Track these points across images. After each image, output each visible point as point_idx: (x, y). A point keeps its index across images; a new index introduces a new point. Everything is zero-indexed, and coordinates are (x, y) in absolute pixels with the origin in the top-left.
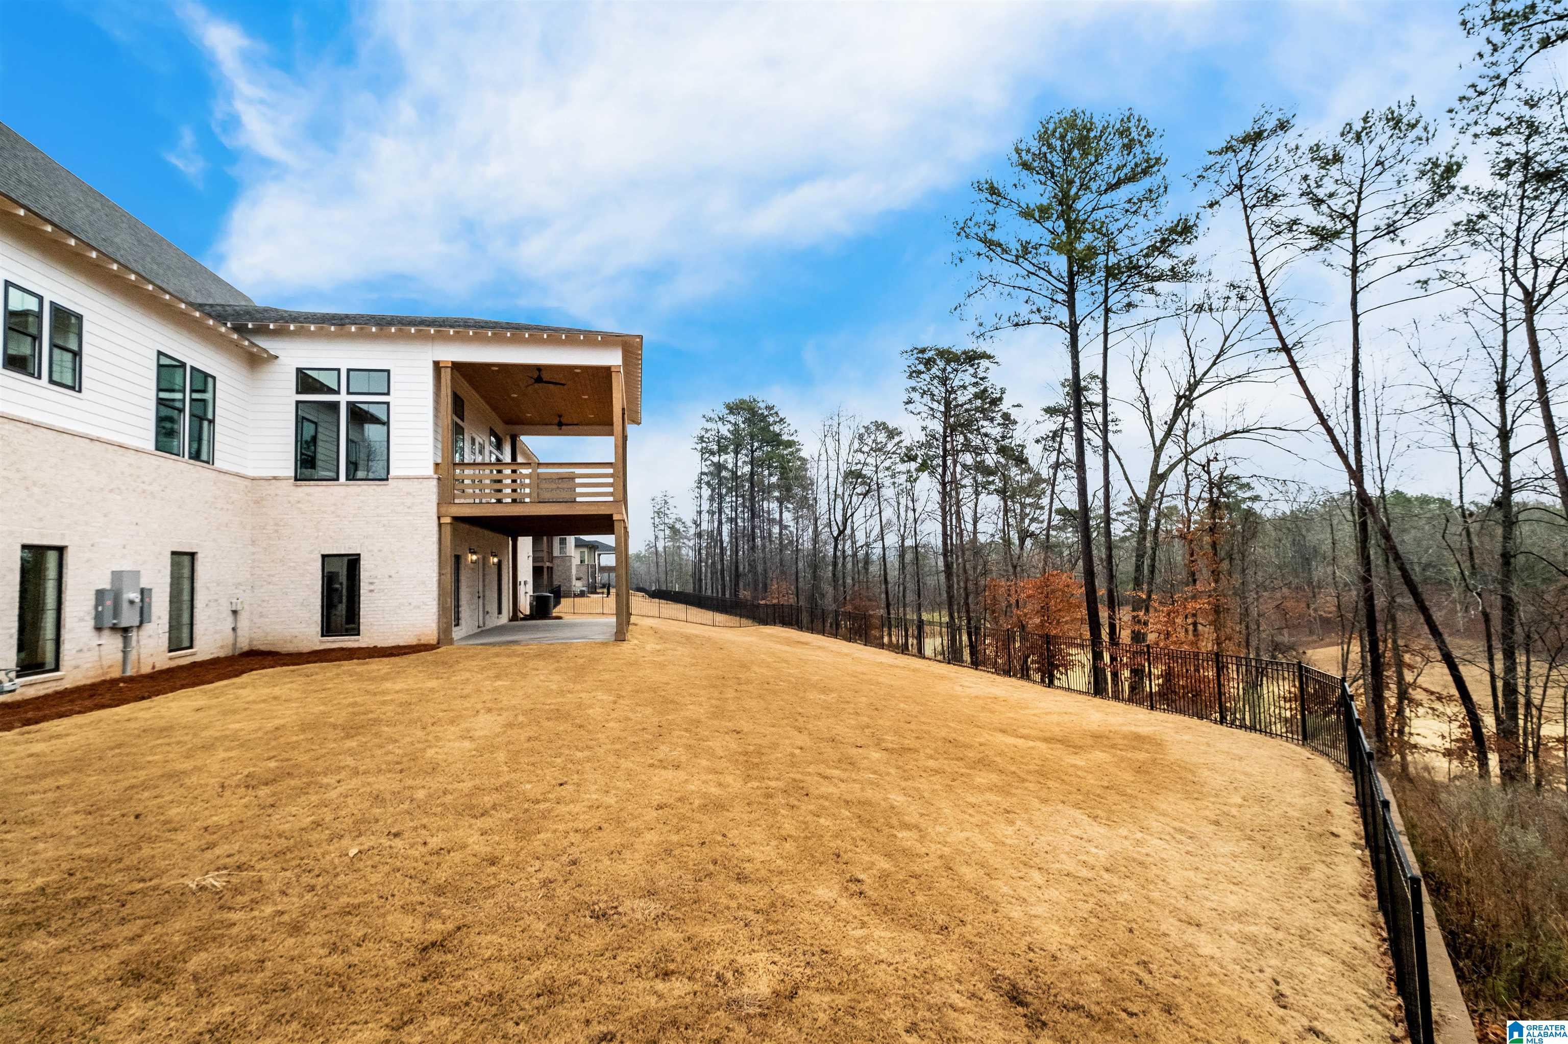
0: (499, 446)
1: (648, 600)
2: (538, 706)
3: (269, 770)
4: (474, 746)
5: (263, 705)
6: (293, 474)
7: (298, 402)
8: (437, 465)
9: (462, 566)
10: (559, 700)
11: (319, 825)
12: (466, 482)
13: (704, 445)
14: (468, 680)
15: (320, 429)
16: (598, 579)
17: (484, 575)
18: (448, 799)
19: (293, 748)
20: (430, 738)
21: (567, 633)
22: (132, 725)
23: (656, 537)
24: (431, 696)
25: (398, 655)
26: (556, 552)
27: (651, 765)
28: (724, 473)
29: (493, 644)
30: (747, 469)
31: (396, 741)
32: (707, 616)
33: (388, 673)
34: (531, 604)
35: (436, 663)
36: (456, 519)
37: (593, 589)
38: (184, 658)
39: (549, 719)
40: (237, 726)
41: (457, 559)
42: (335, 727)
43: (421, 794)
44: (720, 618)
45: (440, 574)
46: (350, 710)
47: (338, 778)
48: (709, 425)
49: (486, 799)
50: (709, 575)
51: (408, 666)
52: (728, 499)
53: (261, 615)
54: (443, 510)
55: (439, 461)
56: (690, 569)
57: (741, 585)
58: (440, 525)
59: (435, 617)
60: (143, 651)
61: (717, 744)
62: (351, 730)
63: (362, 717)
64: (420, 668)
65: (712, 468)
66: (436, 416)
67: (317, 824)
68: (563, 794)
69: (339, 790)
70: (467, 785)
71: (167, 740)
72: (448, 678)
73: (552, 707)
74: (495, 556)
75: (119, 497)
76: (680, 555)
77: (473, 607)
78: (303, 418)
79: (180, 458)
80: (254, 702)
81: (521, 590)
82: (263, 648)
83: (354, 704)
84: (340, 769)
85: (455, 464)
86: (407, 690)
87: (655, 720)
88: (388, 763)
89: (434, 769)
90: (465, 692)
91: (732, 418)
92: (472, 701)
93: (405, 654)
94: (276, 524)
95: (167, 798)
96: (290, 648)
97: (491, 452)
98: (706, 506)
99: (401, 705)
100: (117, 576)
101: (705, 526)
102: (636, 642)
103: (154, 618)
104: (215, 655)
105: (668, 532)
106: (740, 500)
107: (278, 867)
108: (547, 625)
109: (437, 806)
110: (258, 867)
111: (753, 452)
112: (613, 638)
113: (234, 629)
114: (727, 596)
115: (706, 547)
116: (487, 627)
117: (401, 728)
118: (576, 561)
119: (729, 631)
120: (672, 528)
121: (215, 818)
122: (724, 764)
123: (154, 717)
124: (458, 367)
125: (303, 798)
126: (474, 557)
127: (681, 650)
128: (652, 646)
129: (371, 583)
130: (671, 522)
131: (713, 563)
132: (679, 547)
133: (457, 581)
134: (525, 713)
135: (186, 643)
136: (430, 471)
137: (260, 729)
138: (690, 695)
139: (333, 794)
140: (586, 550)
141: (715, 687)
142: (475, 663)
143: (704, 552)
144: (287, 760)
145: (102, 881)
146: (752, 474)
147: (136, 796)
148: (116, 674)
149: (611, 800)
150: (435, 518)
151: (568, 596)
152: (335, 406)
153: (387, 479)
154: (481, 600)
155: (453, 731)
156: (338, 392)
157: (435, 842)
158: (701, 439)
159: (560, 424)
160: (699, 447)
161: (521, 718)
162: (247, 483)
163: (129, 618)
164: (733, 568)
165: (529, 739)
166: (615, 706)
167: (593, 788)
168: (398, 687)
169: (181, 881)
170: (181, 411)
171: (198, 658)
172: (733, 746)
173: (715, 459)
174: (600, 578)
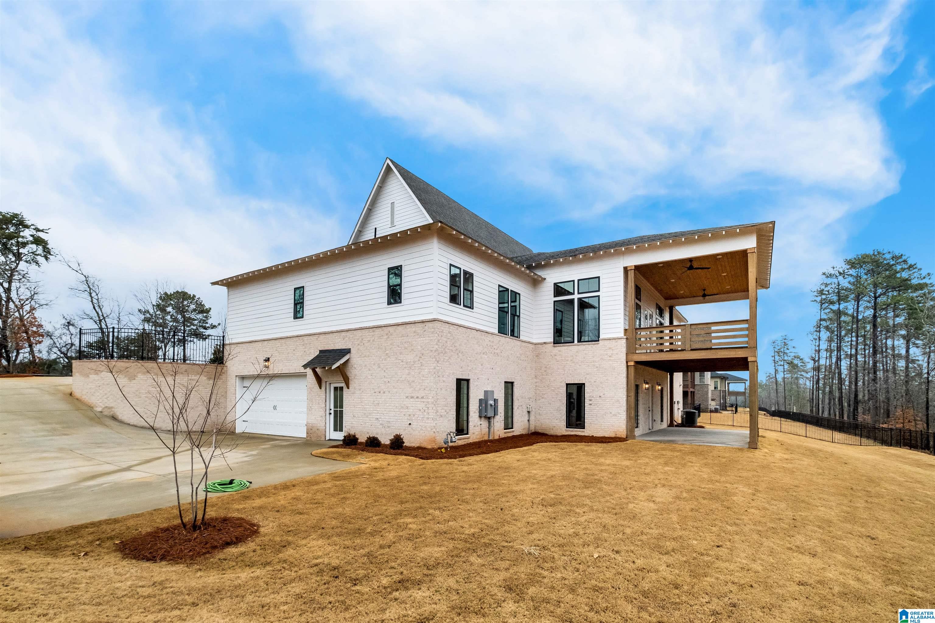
0: (661, 314)
1: (770, 418)
2: (696, 488)
3: (552, 499)
4: (656, 507)
5: (544, 463)
6: (553, 341)
7: (555, 302)
8: (626, 330)
9: (640, 391)
10: (711, 486)
11: (577, 535)
12: (642, 339)
13: (824, 297)
14: (647, 463)
15: (565, 315)
16: (728, 401)
17: (652, 397)
18: (644, 538)
19: (561, 489)
20: (630, 497)
21: (709, 438)
22: (494, 464)
23: (776, 371)
24: (627, 471)
25: (605, 443)
26: (697, 382)
27: (790, 549)
28: (843, 318)
29: (661, 442)
30: (869, 313)
31: (612, 495)
32: (826, 433)
33: (602, 453)
34: (682, 417)
35: (627, 450)
36: (637, 363)
37: (724, 408)
38: (510, 433)
39: (704, 499)
40: (535, 472)
41: (637, 386)
42: (578, 480)
43: (628, 531)
44: (838, 436)
45: (628, 396)
46: (585, 472)
47: (583, 510)
48: (829, 281)
49: (668, 543)
50: (827, 401)
51: (612, 450)
52: (847, 339)
53: (540, 414)
54: (630, 357)
55: (627, 328)
56: (808, 395)
57: (860, 410)
58: (628, 366)
59: (625, 422)
60: (495, 428)
61: (851, 544)
62: (587, 483)
63: (592, 477)
64: (618, 452)
65: (831, 315)
66: (625, 301)
67: (577, 534)
68: (720, 553)
69: (585, 518)
70: (655, 532)
71: (508, 474)
72: (636, 461)
73: (706, 490)
74: (660, 385)
75: (486, 356)
76: (797, 385)
77: (647, 416)
78: (557, 310)
79: (507, 336)
80: (540, 460)
81: (676, 406)
82: (540, 431)
83: (586, 469)
84: (584, 505)
85: (636, 329)
86: (613, 465)
87: (790, 513)
88: (608, 508)
89: (634, 517)
90: (647, 471)
91: (853, 272)
92: (652, 477)
93: (609, 442)
94: (546, 367)
95: (511, 503)
96: (552, 432)
97: (657, 319)
98: (824, 346)
99: (611, 473)
100: (486, 392)
101: (822, 362)
102: (766, 450)
103: (499, 413)
104: (521, 433)
105: (786, 367)
106: (861, 339)
107: (561, 553)
108: (694, 431)
109: (639, 540)
110: (552, 550)
111: (876, 298)
112: (747, 446)
113: (528, 420)
114: (845, 418)
115: (824, 378)
116: (654, 430)
117: (612, 487)
118: (711, 388)
119: (850, 448)
120: (791, 363)
121: (531, 519)
122: (859, 563)
123: (502, 462)
124: (638, 268)
125: (568, 518)
126: (647, 386)
127: (806, 461)
128: (779, 455)
129: (590, 400)
130: (790, 359)
131: (831, 392)
132: (797, 378)
133: (637, 400)
134: (689, 491)
135: (510, 426)
136: (622, 334)
137: (544, 475)
138: (820, 499)
139: (582, 519)
140: (719, 380)
141: (845, 495)
142: (650, 453)
143: (821, 383)
144: (559, 495)
145: (493, 537)
146: (875, 317)
147: (500, 499)
148: (486, 438)
149: (757, 566)
150: (625, 362)
151: (705, 411)
152: (572, 301)
153: (598, 341)
154: (651, 412)
155: (642, 495)
156: (573, 294)
157: (640, 562)
158: (821, 292)
159: (704, 296)
160: (819, 299)
161: (685, 495)
162: (533, 346)
163: (490, 413)
164: (853, 396)
165: (692, 510)
166: (755, 497)
167: (743, 555)
168: (608, 462)
169: (521, 547)
170: (507, 312)
171: (515, 434)
172: (869, 549)
173: (835, 307)
174: (730, 400)
